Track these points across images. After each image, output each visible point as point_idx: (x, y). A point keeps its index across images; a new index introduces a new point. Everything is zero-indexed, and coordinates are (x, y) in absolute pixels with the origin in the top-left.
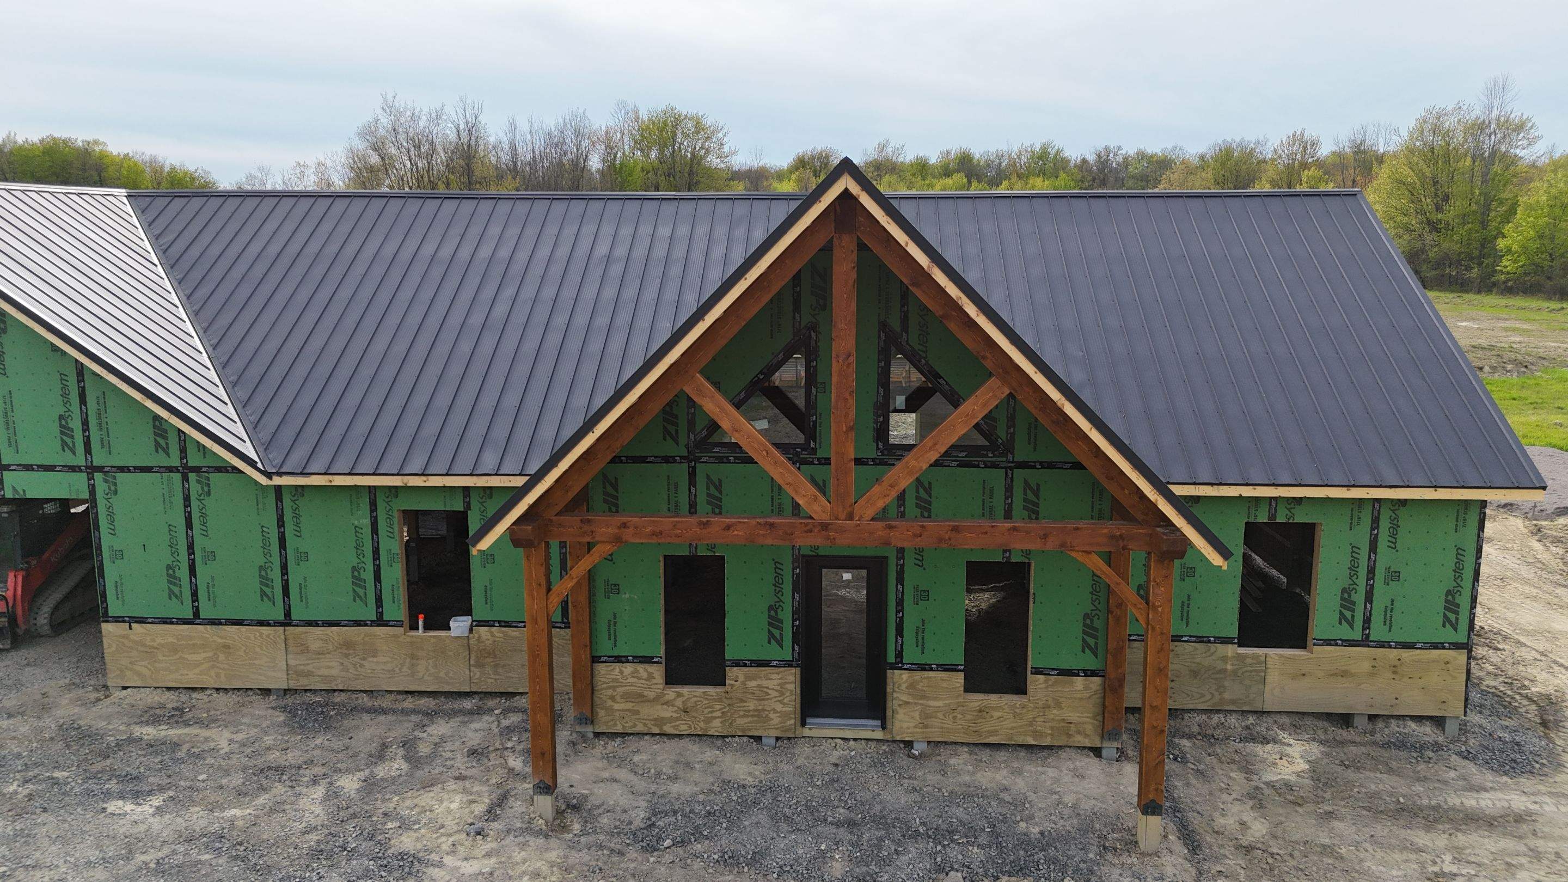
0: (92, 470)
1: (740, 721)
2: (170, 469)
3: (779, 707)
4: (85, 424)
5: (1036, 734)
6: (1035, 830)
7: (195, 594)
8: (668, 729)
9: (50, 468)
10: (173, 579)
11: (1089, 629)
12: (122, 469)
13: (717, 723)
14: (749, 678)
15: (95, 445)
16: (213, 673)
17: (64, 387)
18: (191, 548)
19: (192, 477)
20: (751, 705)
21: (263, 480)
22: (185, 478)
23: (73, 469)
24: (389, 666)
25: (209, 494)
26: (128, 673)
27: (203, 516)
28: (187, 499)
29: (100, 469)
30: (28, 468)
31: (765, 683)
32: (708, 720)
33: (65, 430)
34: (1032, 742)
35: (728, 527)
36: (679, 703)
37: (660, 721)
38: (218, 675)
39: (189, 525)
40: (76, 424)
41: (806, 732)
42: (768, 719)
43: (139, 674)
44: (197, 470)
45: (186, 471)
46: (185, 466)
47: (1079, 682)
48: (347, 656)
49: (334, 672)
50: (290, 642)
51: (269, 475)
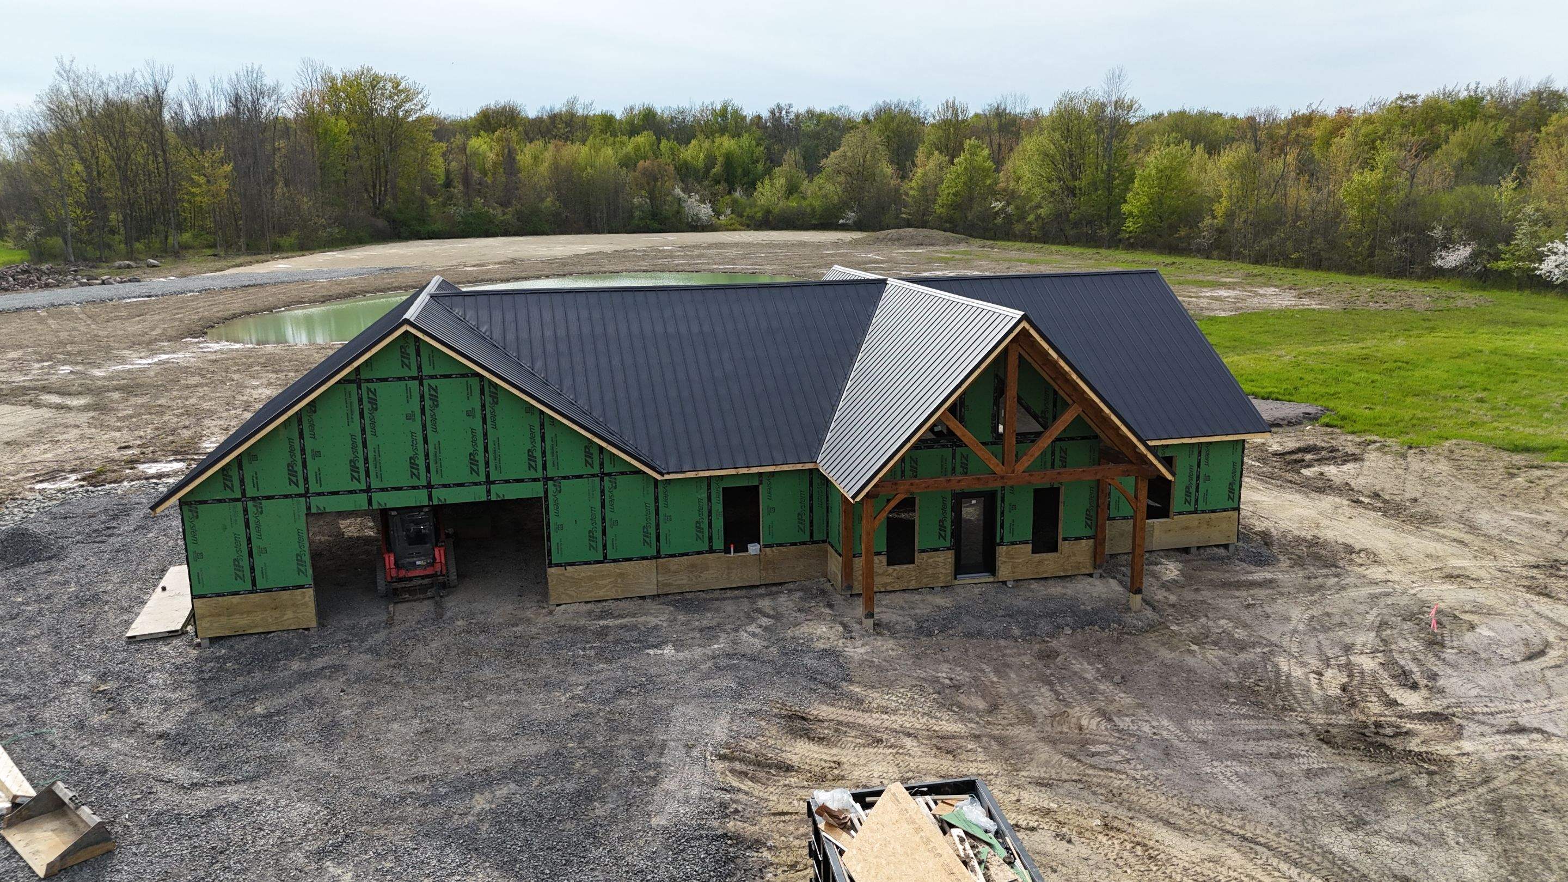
0: (546, 479)
1: (925, 580)
2: (593, 476)
3: (944, 571)
4: (544, 453)
5: (1065, 570)
6: (1089, 608)
7: (605, 546)
8: (889, 588)
9: (521, 481)
10: (592, 538)
11: (1088, 517)
12: (565, 478)
13: (913, 582)
14: (929, 558)
15: (549, 465)
16: (614, 590)
17: (532, 433)
18: (603, 519)
19: (606, 478)
20: (930, 572)
21: (659, 477)
22: (602, 480)
23: (535, 480)
24: (715, 575)
25: (615, 488)
26: (563, 596)
27: (612, 501)
28: (603, 492)
29: (552, 479)
30: (507, 481)
31: (937, 559)
32: (909, 582)
33: (531, 457)
34: (1062, 574)
35: (959, 481)
36: (895, 574)
37: (885, 585)
38: (617, 591)
39: (603, 506)
40: (538, 454)
41: (957, 582)
42: (939, 578)
43: (570, 596)
44: (609, 475)
45: (602, 476)
46: (602, 473)
47: (1084, 542)
48: (692, 572)
49: (684, 582)
50: (660, 568)
51: (662, 474)
